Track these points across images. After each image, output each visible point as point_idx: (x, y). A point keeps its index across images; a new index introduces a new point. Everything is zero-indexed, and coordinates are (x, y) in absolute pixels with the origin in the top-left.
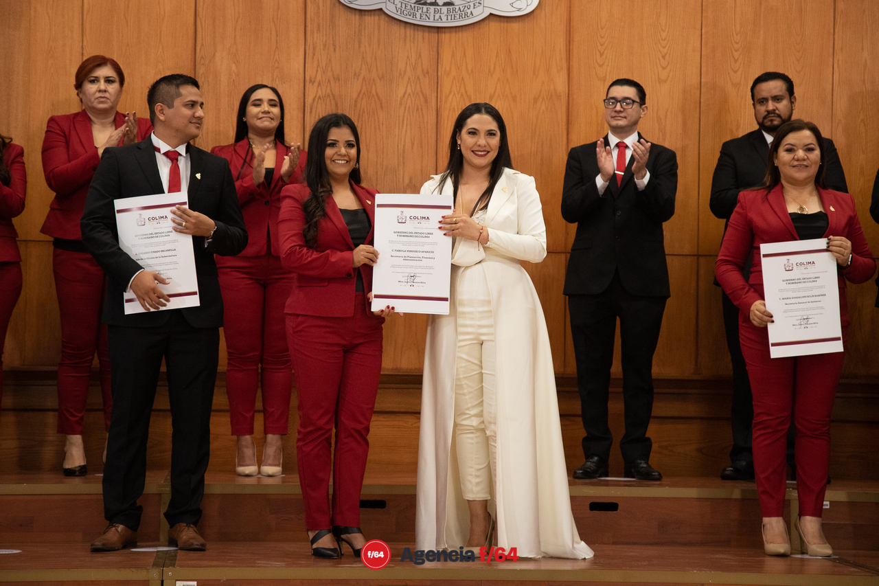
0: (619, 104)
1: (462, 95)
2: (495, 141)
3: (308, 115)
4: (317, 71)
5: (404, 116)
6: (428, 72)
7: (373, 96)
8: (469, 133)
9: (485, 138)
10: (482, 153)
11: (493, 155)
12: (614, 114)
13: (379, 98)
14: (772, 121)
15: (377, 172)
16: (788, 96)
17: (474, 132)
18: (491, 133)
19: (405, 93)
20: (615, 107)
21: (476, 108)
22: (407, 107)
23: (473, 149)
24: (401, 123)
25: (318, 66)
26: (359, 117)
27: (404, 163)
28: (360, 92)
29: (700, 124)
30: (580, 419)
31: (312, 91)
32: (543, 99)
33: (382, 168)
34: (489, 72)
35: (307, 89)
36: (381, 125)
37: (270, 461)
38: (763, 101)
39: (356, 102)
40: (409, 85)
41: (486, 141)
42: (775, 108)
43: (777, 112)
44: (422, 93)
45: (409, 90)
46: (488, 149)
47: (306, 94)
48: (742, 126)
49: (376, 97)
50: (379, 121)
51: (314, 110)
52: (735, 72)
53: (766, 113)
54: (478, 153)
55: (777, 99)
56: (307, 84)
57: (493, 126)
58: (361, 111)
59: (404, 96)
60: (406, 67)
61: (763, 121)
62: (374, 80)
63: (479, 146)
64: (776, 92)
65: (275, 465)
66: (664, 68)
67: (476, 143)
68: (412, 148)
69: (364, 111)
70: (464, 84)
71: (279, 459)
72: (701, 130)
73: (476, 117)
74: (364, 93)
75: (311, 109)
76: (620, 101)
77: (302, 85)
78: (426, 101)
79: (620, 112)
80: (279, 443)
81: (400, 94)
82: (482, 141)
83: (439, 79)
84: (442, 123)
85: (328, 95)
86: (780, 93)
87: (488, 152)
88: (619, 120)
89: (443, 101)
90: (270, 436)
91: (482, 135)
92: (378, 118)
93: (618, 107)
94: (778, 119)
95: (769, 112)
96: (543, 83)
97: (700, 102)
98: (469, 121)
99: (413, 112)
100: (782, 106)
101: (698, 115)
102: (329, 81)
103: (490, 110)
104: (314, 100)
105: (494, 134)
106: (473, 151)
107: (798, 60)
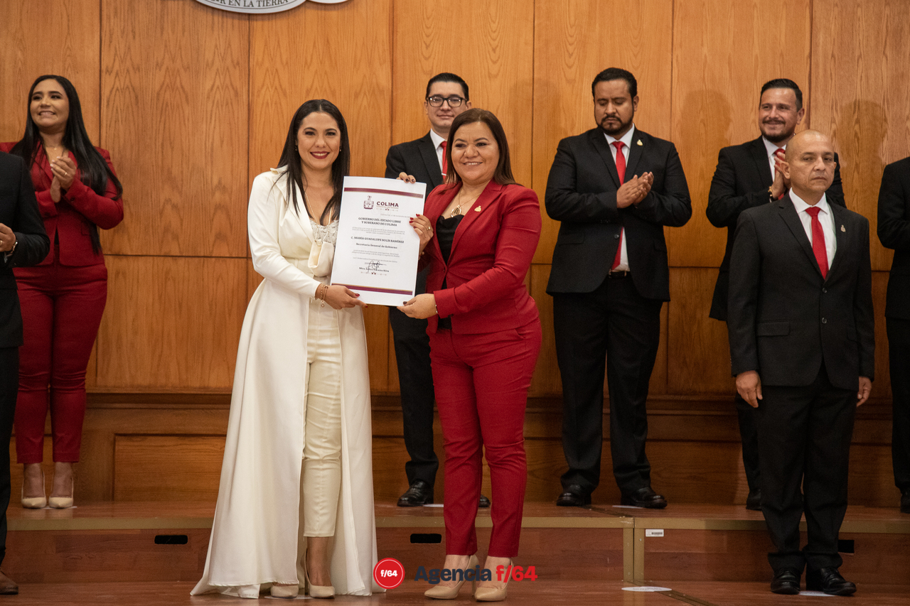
0: (445, 102)
1: (276, 88)
2: (335, 141)
3: (105, 108)
4: (114, 60)
5: (212, 111)
6: (238, 63)
7: (177, 88)
8: (307, 133)
9: (324, 138)
10: (322, 155)
11: (333, 156)
12: (440, 113)
13: (184, 91)
14: (611, 124)
15: (182, 172)
16: (629, 98)
17: (311, 133)
18: (329, 133)
19: (213, 86)
20: (442, 105)
21: (312, 106)
22: (216, 101)
23: (312, 151)
24: (209, 119)
25: (116, 55)
26: (162, 111)
27: (212, 162)
28: (163, 84)
29: (532, 122)
30: (403, 441)
31: (108, 82)
32: (365, 94)
33: (188, 168)
34: (306, 63)
35: (103, 79)
36: (186, 121)
37: (60, 492)
38: (604, 102)
39: (158, 94)
40: (217, 77)
41: (325, 142)
42: (615, 111)
43: (617, 115)
44: (232, 85)
45: (218, 83)
46: (327, 150)
47: (103, 86)
48: (577, 125)
49: (181, 90)
50: (184, 116)
51: (111, 103)
52: (570, 67)
53: (605, 115)
54: (317, 154)
55: (617, 101)
56: (103, 74)
57: (332, 124)
58: (164, 105)
59: (212, 89)
60: (214, 56)
61: (602, 124)
62: (178, 71)
63: (318, 147)
64: (617, 94)
65: (65, 496)
66: (494, 62)
67: (314, 144)
68: (222, 146)
69: (167, 105)
70: (279, 77)
71: (70, 489)
72: (534, 130)
73: (313, 115)
74: (168, 86)
75: (108, 102)
76: (447, 99)
77: (97, 75)
78: (236, 94)
79: (448, 110)
80: (70, 472)
81: (208, 85)
82: (321, 141)
83: (251, 71)
84: (255, 118)
85: (128, 87)
86: (622, 96)
87: (328, 153)
88: (446, 119)
89: (256, 94)
90: (59, 464)
91: (321, 135)
92: (183, 112)
93: (446, 106)
94: (618, 123)
95: (608, 116)
96: (365, 76)
97: (533, 99)
98: (306, 120)
99: (222, 106)
100: (623, 109)
101: (530, 113)
102: (128, 71)
103: (328, 107)
104: (111, 92)
105: (334, 134)
106: (311, 153)
107: (635, 56)
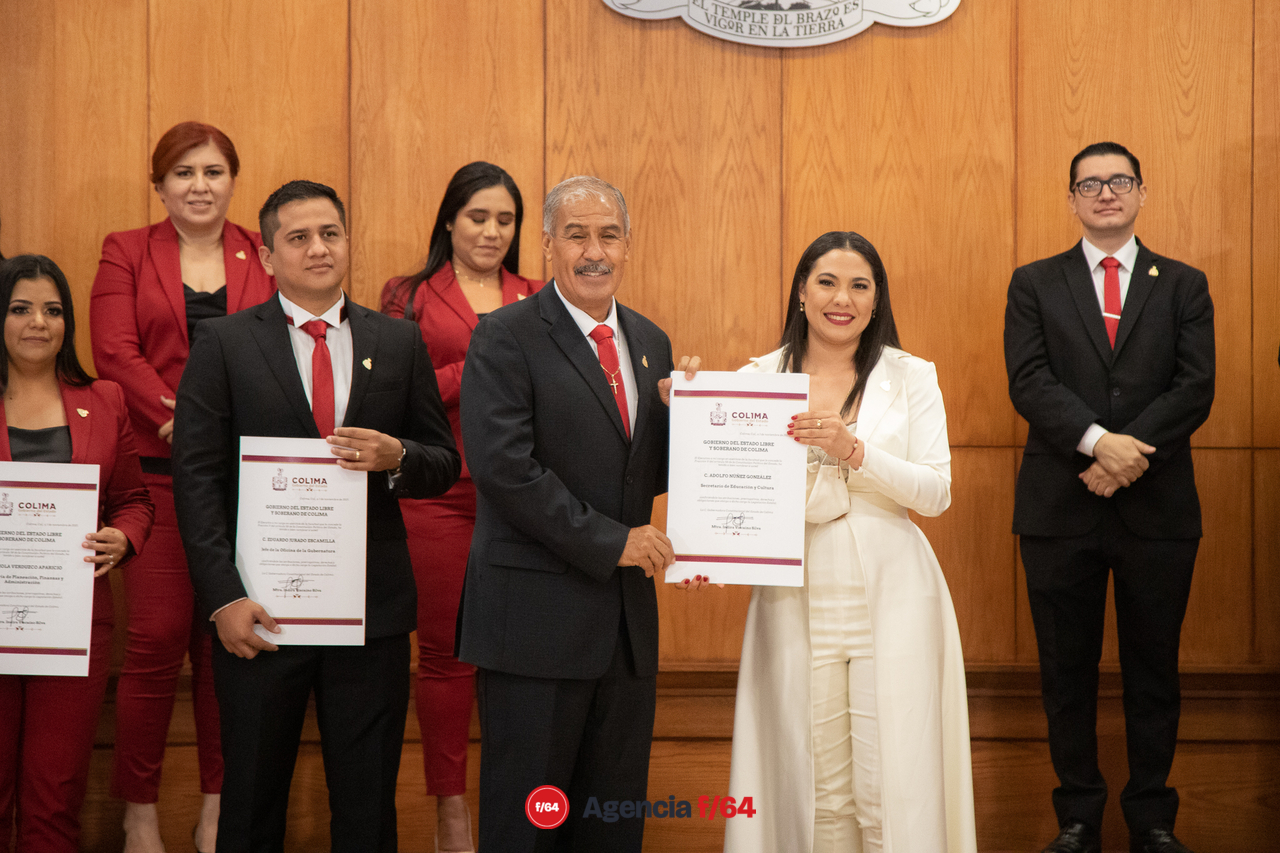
0: (1106, 187)
1: (825, 167)
2: (866, 299)
4: (567, 130)
5: (722, 207)
6: (764, 129)
7: (667, 172)
8: (822, 282)
9: (849, 292)
10: (843, 318)
11: (861, 323)
12: (1099, 206)
13: (677, 175)
15: (673, 308)
17: (827, 282)
18: (858, 285)
19: (724, 165)
20: (1100, 193)
21: (836, 240)
23: (826, 311)
24: (717, 221)
25: (569, 120)
26: (642, 210)
27: (723, 291)
28: (644, 165)
31: (557, 163)
32: (971, 173)
33: (684, 300)
34: (874, 125)
35: (548, 161)
36: (681, 225)
39: (636, 183)
40: (731, 151)
41: (850, 298)
44: (754, 164)
45: (731, 162)
46: (852, 311)
47: (548, 172)
49: (673, 175)
50: (678, 216)
54: (835, 317)
56: (549, 153)
57: (865, 272)
58: (646, 199)
59: (722, 171)
60: (725, 119)
62: (668, 144)
63: (837, 305)
66: (1187, 114)
67: (832, 300)
68: (738, 264)
69: (650, 200)
70: (829, 148)
73: (834, 254)
74: (651, 168)
76: (1108, 182)
77: (540, 153)
78: (762, 180)
79: (1112, 200)
81: (716, 166)
82: (842, 296)
83: (785, 140)
84: (791, 215)
87: (853, 318)
88: (1110, 215)
89: (793, 178)
91: (844, 285)
92: (677, 210)
93: (1107, 194)
96: (970, 144)
98: (823, 260)
99: (738, 199)
102: (588, 147)
103: (859, 244)
105: (865, 287)
106: (825, 314)
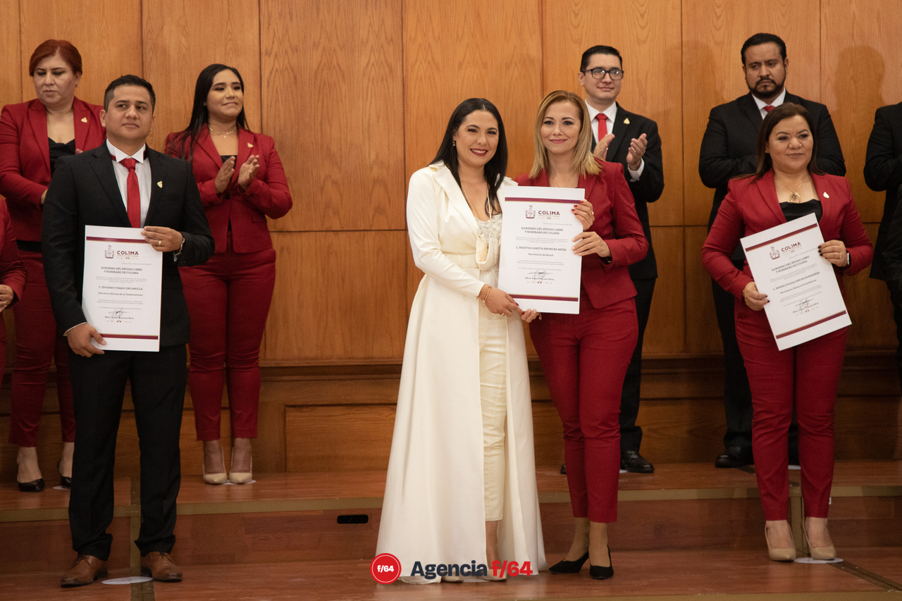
0: (608, 75)
1: (429, 63)
2: (494, 140)
3: (266, 89)
4: (273, 42)
5: (367, 88)
6: (392, 40)
7: (334, 67)
8: (470, 130)
9: (485, 136)
11: (491, 154)
12: (601, 85)
13: (340, 69)
14: (765, 86)
15: (341, 149)
16: (780, 60)
17: (473, 130)
18: (490, 132)
19: (368, 63)
20: (604, 77)
21: (475, 104)
22: (371, 79)
23: (472, 147)
24: (365, 97)
25: (274, 37)
26: (320, 90)
27: (369, 138)
28: (320, 62)
29: (682, 86)
31: (268, 64)
32: (516, 64)
33: (347, 144)
34: (458, 37)
35: (263, 61)
36: (344, 99)
37: (240, 467)
38: (756, 65)
39: (316, 73)
40: (372, 54)
41: (486, 140)
42: (769, 73)
43: (771, 77)
44: (386, 61)
45: (373, 60)
46: (486, 148)
47: (263, 68)
48: (726, 87)
49: (337, 69)
50: (341, 93)
51: (271, 84)
52: (718, 30)
53: (759, 79)
54: (476, 151)
55: (770, 63)
56: (263, 56)
57: (494, 124)
58: (322, 84)
59: (367, 66)
60: (369, 34)
61: (756, 87)
62: (334, 50)
63: (478, 144)
64: (769, 57)
65: (245, 471)
66: (643, 28)
67: (476, 141)
68: (378, 122)
69: (324, 84)
70: (431, 51)
71: (249, 464)
72: (684, 92)
73: (476, 113)
74: (325, 64)
75: (268, 83)
76: (608, 72)
77: (257, 57)
78: (391, 71)
80: (249, 447)
81: (363, 64)
82: (482, 139)
83: (405, 46)
84: (409, 91)
85: (286, 68)
86: (774, 58)
87: (487, 151)
88: (608, 91)
89: (410, 70)
90: (239, 441)
91: (483, 132)
92: (340, 90)
93: (607, 78)
94: (772, 85)
95: (762, 78)
96: (515, 47)
97: (682, 62)
98: (469, 117)
99: (377, 83)
100: (776, 71)
102: (286, 52)
103: (490, 107)
104: (271, 73)
105: (493, 133)
106: (471, 149)
107: (783, 15)
